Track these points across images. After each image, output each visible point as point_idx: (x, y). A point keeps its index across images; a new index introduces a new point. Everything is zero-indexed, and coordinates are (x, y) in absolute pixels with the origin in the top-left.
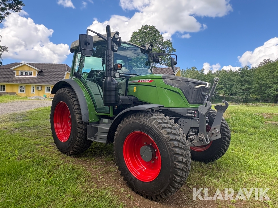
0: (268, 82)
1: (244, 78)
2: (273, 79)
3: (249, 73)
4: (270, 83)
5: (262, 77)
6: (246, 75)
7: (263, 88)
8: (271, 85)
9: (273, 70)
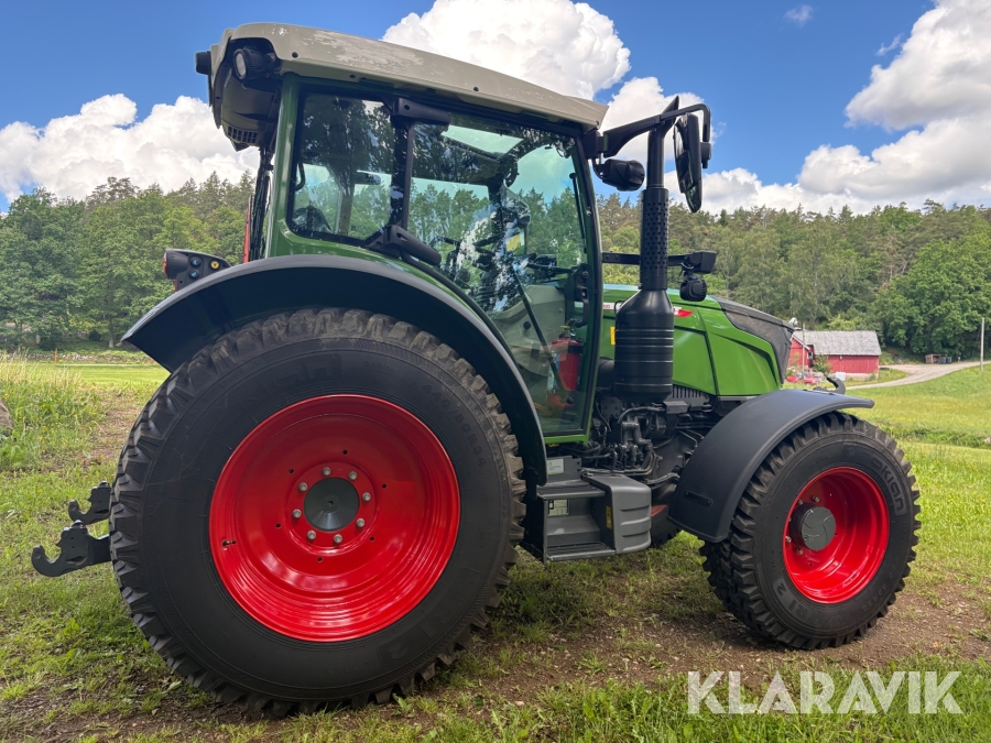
0: (136, 269)
1: (44, 241)
2: (152, 262)
3: (63, 226)
4: (143, 273)
5: (115, 248)
6: (50, 233)
7: (119, 294)
8: (146, 283)
9: (154, 226)
